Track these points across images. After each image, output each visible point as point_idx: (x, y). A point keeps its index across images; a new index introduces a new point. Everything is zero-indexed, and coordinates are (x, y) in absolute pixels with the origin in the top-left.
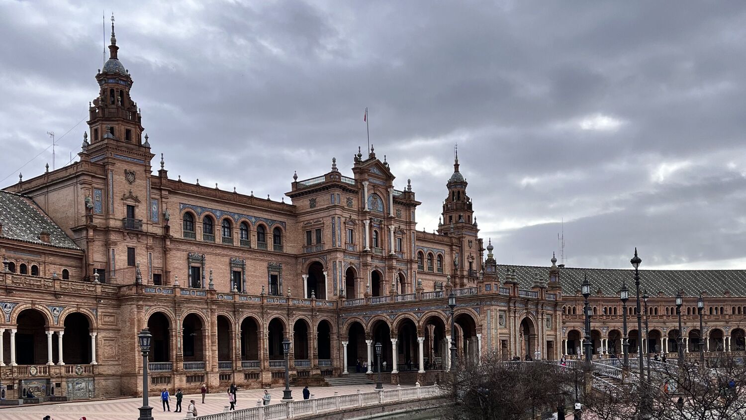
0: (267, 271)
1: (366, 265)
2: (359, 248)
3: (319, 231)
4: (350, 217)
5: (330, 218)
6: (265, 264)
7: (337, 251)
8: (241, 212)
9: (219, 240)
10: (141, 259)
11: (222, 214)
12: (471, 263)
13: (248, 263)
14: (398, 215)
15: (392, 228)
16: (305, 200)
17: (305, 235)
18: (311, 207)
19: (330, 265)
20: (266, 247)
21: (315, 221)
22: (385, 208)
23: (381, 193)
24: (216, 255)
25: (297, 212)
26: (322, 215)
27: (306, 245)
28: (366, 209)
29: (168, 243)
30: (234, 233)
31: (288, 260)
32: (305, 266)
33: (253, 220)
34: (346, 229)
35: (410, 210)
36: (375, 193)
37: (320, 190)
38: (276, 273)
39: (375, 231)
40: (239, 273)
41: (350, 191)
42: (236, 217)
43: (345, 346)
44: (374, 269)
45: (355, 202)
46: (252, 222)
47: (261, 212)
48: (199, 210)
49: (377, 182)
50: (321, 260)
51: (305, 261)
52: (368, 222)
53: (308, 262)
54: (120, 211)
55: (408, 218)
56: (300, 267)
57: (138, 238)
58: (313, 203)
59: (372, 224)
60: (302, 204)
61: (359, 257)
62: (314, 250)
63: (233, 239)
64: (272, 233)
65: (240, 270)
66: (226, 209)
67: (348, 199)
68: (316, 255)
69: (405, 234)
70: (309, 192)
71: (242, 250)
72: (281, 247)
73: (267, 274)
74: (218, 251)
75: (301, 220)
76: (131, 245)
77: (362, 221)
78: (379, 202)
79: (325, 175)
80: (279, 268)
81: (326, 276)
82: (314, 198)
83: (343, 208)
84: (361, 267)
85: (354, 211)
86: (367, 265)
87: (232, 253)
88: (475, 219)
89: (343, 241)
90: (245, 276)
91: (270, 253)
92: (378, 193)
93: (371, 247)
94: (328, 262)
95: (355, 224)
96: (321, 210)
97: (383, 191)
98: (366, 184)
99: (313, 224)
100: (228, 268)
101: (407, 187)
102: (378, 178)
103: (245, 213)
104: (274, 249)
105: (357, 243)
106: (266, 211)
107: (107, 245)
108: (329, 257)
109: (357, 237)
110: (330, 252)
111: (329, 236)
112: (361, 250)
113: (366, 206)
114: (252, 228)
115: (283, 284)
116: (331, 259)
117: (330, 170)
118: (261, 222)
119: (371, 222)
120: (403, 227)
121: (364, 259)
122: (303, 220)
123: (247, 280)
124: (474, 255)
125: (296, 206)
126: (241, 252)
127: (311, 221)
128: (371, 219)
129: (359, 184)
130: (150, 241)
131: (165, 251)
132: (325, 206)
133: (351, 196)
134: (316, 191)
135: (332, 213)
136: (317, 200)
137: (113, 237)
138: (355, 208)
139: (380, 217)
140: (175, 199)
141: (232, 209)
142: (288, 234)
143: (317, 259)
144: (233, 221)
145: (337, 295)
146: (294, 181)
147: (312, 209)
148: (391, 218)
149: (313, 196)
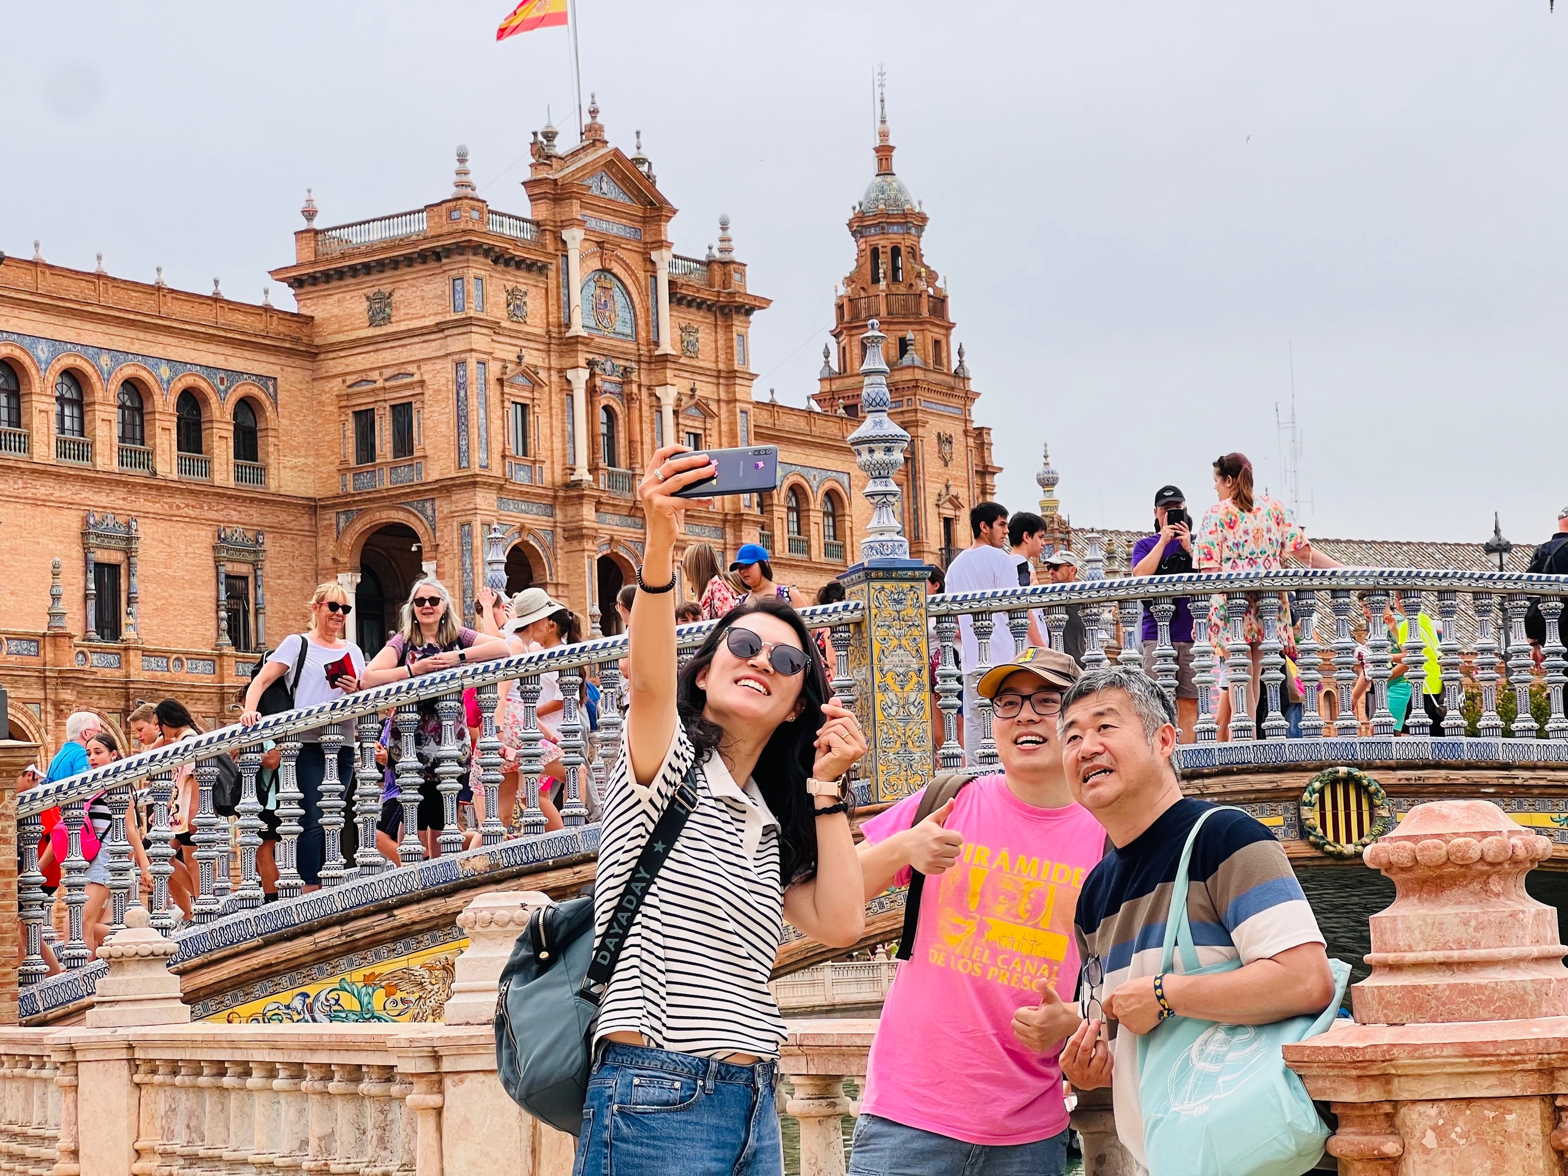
0: (212, 563)
1: (576, 534)
2: (551, 474)
3: (403, 413)
4: (520, 357)
5: (449, 364)
6: (205, 537)
7: (475, 484)
8: (118, 344)
9: (44, 449)
11: (55, 355)
12: (948, 521)
13: (145, 530)
14: (689, 348)
15: (668, 396)
16: (348, 296)
17: (351, 425)
19: (449, 536)
20: (208, 472)
21: (388, 373)
22: (641, 322)
23: (627, 267)
24: (37, 503)
25: (318, 341)
26: (418, 350)
27: (353, 463)
28: (577, 329)
30: (98, 423)
31: (283, 517)
32: (348, 540)
34: (507, 404)
35: (729, 328)
36: (605, 270)
37: (409, 261)
38: (244, 569)
39: (607, 409)
40: (115, 568)
41: (520, 264)
42: (105, 360)
44: (606, 551)
45: (534, 305)
46: (159, 381)
47: (192, 345)
49: (614, 228)
50: (412, 519)
51: (350, 523)
52: (585, 374)
53: (359, 526)
55: (722, 357)
56: (327, 544)
59: (598, 382)
60: (336, 311)
61: (552, 506)
62: (385, 481)
63: (92, 444)
64: (229, 418)
65: (116, 557)
66: (69, 335)
67: (512, 293)
68: (392, 500)
69: (713, 416)
70: (367, 268)
71: (126, 484)
72: (260, 474)
73: (212, 572)
74: (43, 489)
75: (334, 372)
77: (561, 371)
78: (620, 299)
79: (429, 208)
80: (254, 552)
82: (386, 289)
83: (495, 327)
84: (561, 542)
85: (529, 337)
86: (581, 537)
87: (90, 495)
88: (960, 353)
89: (497, 448)
90: (134, 580)
91: (222, 495)
92: (617, 269)
93: (593, 469)
94: (440, 525)
95: (535, 384)
96: (411, 333)
97: (635, 261)
98: (574, 237)
99: (380, 383)
100: (76, 552)
101: (717, 245)
102: (615, 213)
103: (135, 348)
104: (237, 479)
105: (543, 455)
106: (210, 338)
108: (443, 507)
109: (544, 430)
110: (446, 488)
111: (443, 428)
112: (559, 479)
113: (577, 318)
114: (158, 400)
115: (268, 608)
116: (452, 515)
118: (189, 381)
119: (592, 375)
120: (706, 390)
121: (571, 511)
122: (340, 369)
123: (141, 595)
124: (960, 491)
125: (312, 318)
126: (121, 492)
127: (375, 375)
128: (591, 364)
129: (548, 237)
132: (430, 321)
133: (522, 281)
134: (394, 263)
135: (456, 344)
136: (396, 297)
138: (536, 324)
139: (624, 355)
141: (93, 335)
142: (285, 422)
143: (398, 516)
144: (94, 378)
146: (303, 225)
147: (378, 331)
148: (665, 358)
149: (382, 283)
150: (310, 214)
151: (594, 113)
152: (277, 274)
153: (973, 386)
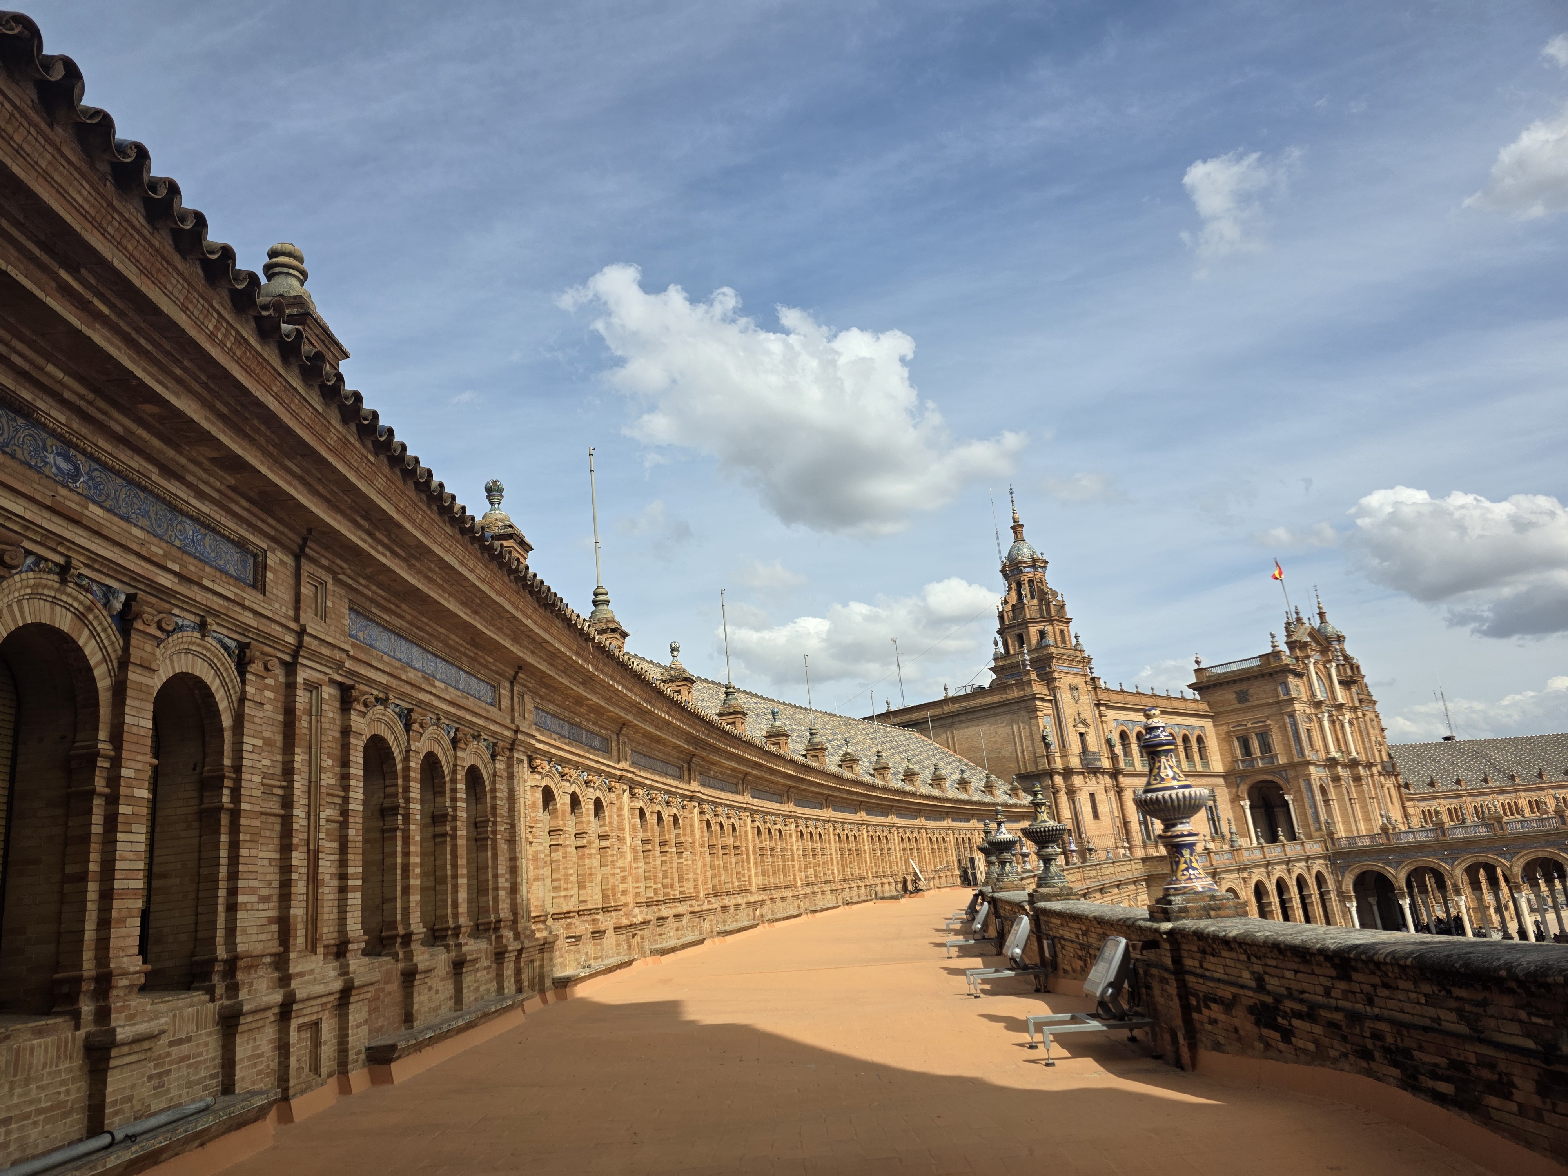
1: (1337, 779)
2: (1322, 755)
3: (1263, 737)
4: (1304, 711)
5: (1284, 717)
7: (1308, 764)
10: (1103, 808)
12: (1380, 751)
15: (1346, 719)
16: (1225, 693)
17: (1237, 742)
18: (1240, 702)
19: (1295, 785)
20: (1195, 766)
21: (1252, 721)
22: (1329, 692)
25: (1214, 711)
26: (1265, 712)
27: (1240, 757)
28: (1319, 697)
29: (1121, 778)
31: (1218, 781)
32: (1245, 788)
33: (1177, 729)
34: (1305, 730)
37: (1254, 677)
38: (1212, 803)
41: (1298, 675)
43: (1354, 910)
45: (1302, 689)
46: (1176, 733)
48: (1130, 726)
50: (1276, 779)
51: (1243, 780)
52: (1326, 715)
53: (1248, 782)
54: (1075, 746)
56: (1232, 790)
57: (1097, 778)
58: (1242, 697)
60: (1220, 698)
61: (1324, 768)
62: (1259, 764)
64: (1196, 744)
67: (1296, 686)
68: (1264, 771)
70: (1235, 681)
72: (1207, 763)
75: (1223, 722)
76: (1092, 789)
77: (1316, 715)
78: (1321, 684)
79: (1260, 656)
80: (1213, 795)
81: (1290, 802)
82: (1245, 689)
84: (1330, 782)
85: (1304, 702)
86: (1340, 779)
92: (1319, 672)
93: (1336, 752)
94: (1292, 781)
95: (1310, 720)
96: (1261, 705)
98: (1311, 662)
99: (1248, 725)
102: (1315, 651)
103: (1168, 721)
105: (1317, 748)
106: (1184, 714)
107: (1071, 793)
108: (1291, 773)
109: (1316, 739)
110: (1292, 766)
111: (1285, 742)
112: (1324, 757)
113: (1318, 693)
114: (1177, 740)
115: (1221, 817)
116: (1297, 777)
117: (1269, 650)
118: (1183, 732)
121: (1332, 770)
122: (1226, 720)
124: (1380, 739)
125: (1208, 701)
127: (1245, 722)
129: (1301, 662)
130: (1107, 780)
131: (1120, 791)
132: (1270, 700)
133: (1298, 681)
134: (1248, 679)
135: (1286, 708)
136: (1251, 691)
137: (1077, 780)
138: (1304, 697)
140: (1111, 715)
142: (1210, 743)
143: (1269, 778)
145: (1321, 829)
146: (1196, 667)
147: (1243, 705)
148: (1342, 705)
149: (1244, 686)
150: (1198, 662)
151: (1297, 613)
152: (1190, 686)
153: (1374, 698)
